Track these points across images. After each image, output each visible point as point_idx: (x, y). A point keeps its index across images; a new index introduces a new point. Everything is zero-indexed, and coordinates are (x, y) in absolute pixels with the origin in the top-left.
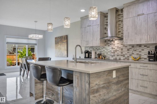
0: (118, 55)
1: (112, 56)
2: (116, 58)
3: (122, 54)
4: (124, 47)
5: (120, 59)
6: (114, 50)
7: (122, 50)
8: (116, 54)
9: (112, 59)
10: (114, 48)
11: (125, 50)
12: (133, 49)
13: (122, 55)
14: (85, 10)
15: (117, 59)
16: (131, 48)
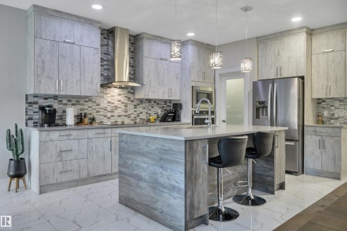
0: (119, 116)
1: (109, 118)
2: (116, 122)
3: (127, 114)
4: (130, 102)
5: (123, 123)
6: (113, 105)
7: (126, 106)
8: (116, 113)
9: (109, 123)
10: (112, 101)
11: (131, 107)
12: (141, 105)
13: (125, 116)
14: (104, 7)
15: (118, 123)
16: (138, 105)
